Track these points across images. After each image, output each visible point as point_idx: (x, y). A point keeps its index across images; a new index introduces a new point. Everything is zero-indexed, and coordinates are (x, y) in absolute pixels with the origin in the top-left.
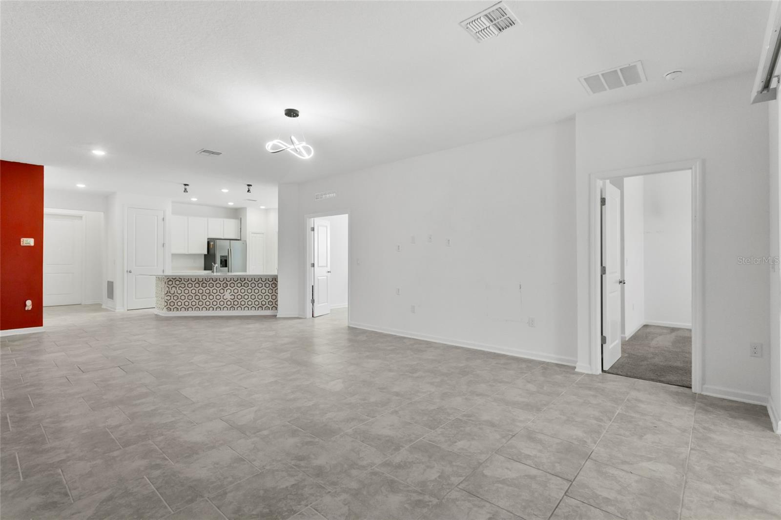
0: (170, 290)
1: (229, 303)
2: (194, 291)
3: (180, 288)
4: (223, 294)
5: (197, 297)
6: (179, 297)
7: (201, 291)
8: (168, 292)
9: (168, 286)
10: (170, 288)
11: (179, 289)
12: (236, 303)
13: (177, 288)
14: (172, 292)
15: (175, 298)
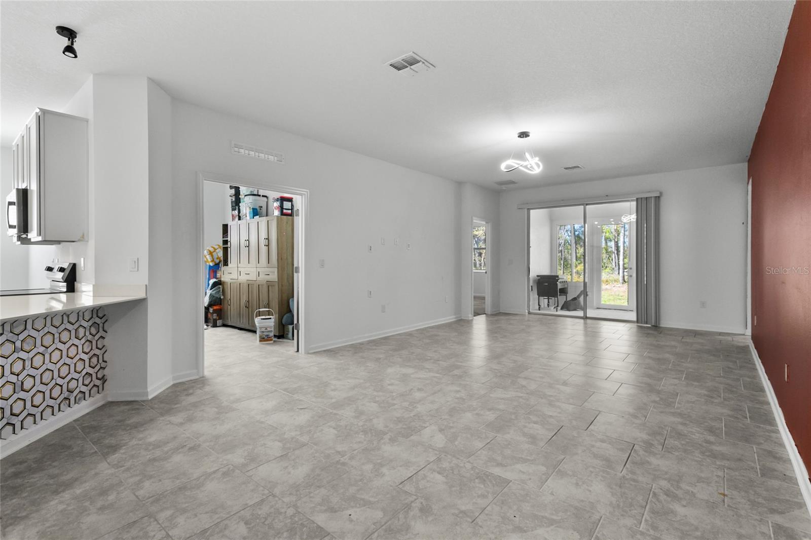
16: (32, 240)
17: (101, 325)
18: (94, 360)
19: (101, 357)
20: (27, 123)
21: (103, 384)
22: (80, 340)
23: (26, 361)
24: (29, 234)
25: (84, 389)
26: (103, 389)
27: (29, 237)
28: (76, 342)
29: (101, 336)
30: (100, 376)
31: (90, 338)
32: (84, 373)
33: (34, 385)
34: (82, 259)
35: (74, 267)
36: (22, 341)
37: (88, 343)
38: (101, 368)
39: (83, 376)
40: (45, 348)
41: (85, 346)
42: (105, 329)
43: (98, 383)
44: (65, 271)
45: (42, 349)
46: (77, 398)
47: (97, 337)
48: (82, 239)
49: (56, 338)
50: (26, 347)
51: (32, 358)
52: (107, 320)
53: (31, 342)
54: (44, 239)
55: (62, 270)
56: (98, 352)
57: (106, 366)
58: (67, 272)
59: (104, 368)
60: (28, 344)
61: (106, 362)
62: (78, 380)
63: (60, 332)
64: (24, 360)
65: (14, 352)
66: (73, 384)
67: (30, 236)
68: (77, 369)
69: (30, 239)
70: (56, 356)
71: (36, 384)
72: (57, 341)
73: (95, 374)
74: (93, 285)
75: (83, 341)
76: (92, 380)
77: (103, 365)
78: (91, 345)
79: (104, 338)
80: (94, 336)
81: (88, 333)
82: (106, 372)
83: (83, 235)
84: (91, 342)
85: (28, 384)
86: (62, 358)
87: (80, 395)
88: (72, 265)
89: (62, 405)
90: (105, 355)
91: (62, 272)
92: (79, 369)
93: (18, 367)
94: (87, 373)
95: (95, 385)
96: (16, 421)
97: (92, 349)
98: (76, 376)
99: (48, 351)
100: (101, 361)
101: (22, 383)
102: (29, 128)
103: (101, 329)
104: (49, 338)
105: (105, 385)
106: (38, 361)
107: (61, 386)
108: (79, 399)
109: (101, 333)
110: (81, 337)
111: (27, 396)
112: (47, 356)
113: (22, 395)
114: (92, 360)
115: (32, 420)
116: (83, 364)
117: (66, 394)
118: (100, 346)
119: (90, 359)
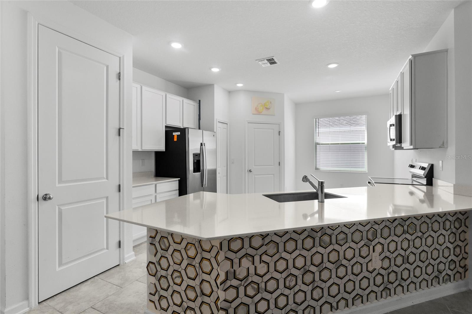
0: (236, 266)
1: (379, 280)
2: (300, 262)
3: (265, 258)
4: (367, 260)
5: (308, 278)
6: (263, 285)
7: (317, 259)
8: (231, 276)
9: (231, 255)
10: (236, 261)
11: (261, 261)
12: (392, 277)
13: (257, 258)
14: (242, 274)
15: (250, 291)
16: (404, 148)
17: (463, 221)
18: (458, 250)
19: (463, 248)
20: (401, 71)
21: (465, 272)
22: (447, 231)
23: (410, 242)
24: (402, 144)
25: (450, 272)
26: (465, 277)
27: (402, 147)
28: (444, 232)
29: (463, 230)
30: (462, 265)
31: (454, 230)
32: (450, 259)
33: (415, 261)
34: (441, 162)
35: (432, 167)
36: (408, 226)
37: (452, 234)
38: (463, 258)
39: (449, 261)
40: (422, 234)
41: (450, 236)
42: (467, 224)
43: (461, 270)
44: (426, 170)
45: (420, 234)
46: (445, 279)
47: (460, 231)
48: (442, 146)
49: (430, 227)
50: (410, 231)
51: (414, 240)
52: (468, 217)
53: (413, 227)
54: (414, 148)
55: (423, 168)
56: (460, 243)
57: (468, 257)
58: (427, 170)
59: (466, 259)
60: (411, 229)
61: (467, 253)
62: (445, 264)
63: (432, 223)
64: (409, 241)
65: (403, 233)
66: (442, 267)
67: (403, 145)
68: (444, 255)
69: (403, 147)
70: (430, 241)
71: (416, 260)
72: (430, 229)
73: (459, 262)
74: (454, 185)
75: (449, 232)
76: (456, 267)
77: (465, 255)
78: (455, 236)
79: (466, 232)
80: (458, 229)
81: (452, 227)
82: (467, 262)
83: (443, 143)
84: (455, 234)
85: (412, 258)
86: (433, 244)
87: (446, 277)
88: (430, 165)
89: (434, 281)
90: (466, 247)
91: (423, 170)
92: (446, 255)
93: (405, 245)
94: (452, 260)
95: (458, 272)
96: (404, 284)
97: (455, 240)
98: (444, 260)
99: (424, 236)
100: (463, 252)
101: (408, 257)
102: (403, 73)
103: (463, 224)
104: (424, 226)
105: (466, 273)
106: (418, 242)
107: (433, 266)
108: (446, 280)
109: (463, 228)
110: (447, 229)
111: (411, 268)
112: (424, 240)
113: (407, 266)
114: (456, 249)
115: (414, 286)
116: (449, 252)
117: (436, 273)
118: (462, 239)
119: (454, 248)
